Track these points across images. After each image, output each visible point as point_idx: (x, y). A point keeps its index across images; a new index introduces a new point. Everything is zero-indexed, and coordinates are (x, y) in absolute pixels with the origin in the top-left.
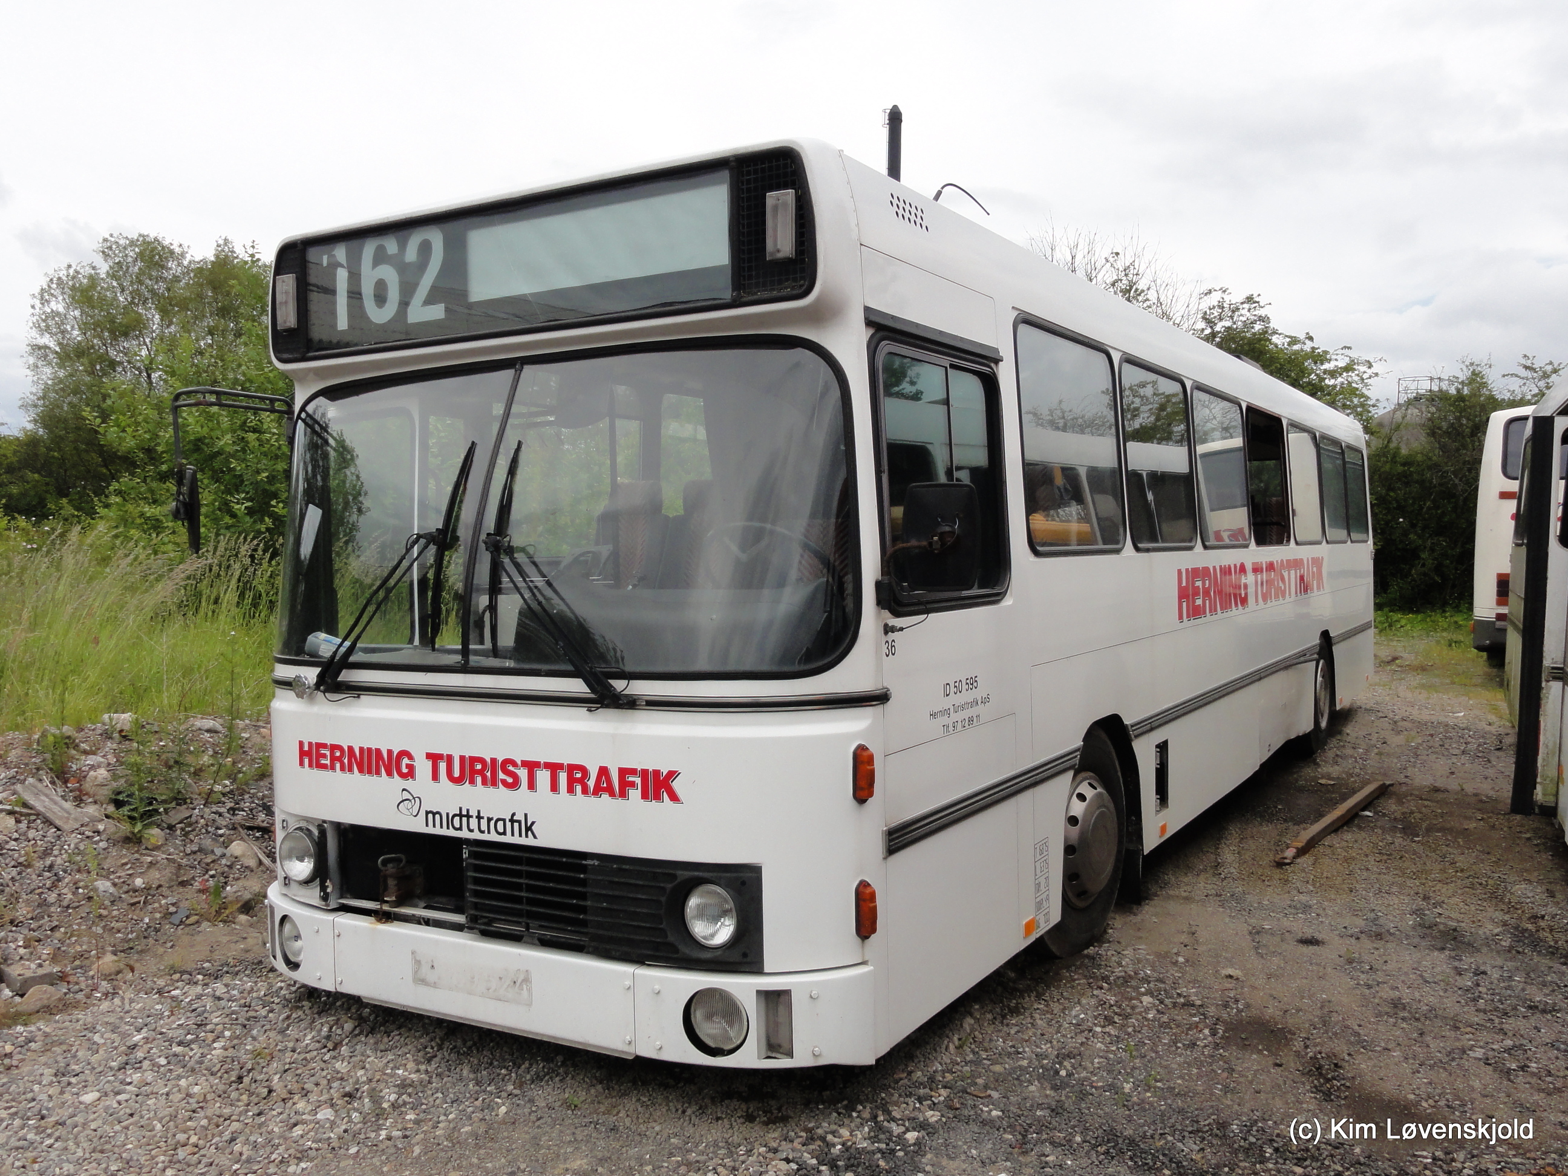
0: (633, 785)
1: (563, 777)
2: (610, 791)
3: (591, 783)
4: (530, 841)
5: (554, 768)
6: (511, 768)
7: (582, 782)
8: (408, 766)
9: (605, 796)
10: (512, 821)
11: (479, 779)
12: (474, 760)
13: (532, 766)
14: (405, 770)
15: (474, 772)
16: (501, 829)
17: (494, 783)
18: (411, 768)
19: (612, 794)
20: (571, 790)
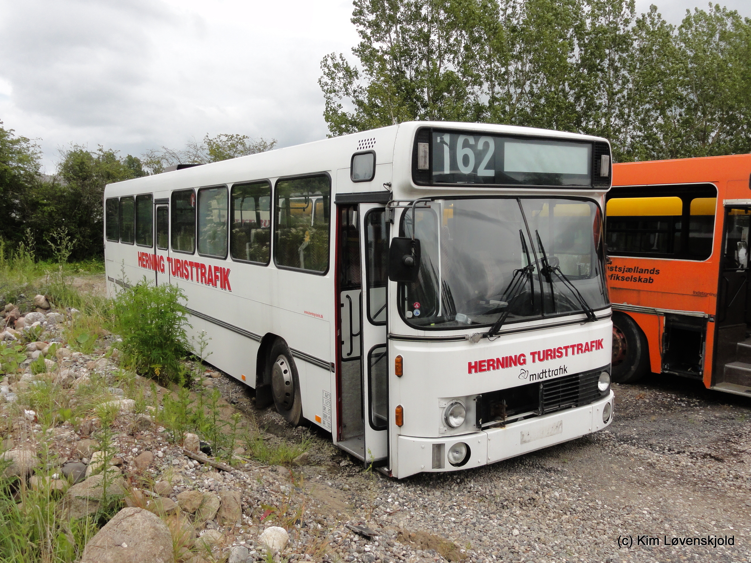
0: (593, 346)
1: (576, 349)
2: (588, 350)
3: (583, 349)
4: (565, 374)
5: (573, 346)
6: (560, 350)
7: (581, 349)
8: (523, 360)
9: (587, 352)
10: (560, 369)
11: (549, 357)
12: (548, 351)
13: (566, 348)
14: (522, 362)
15: (548, 355)
16: (556, 373)
17: (554, 358)
18: (524, 360)
19: (589, 351)
20: (578, 353)
